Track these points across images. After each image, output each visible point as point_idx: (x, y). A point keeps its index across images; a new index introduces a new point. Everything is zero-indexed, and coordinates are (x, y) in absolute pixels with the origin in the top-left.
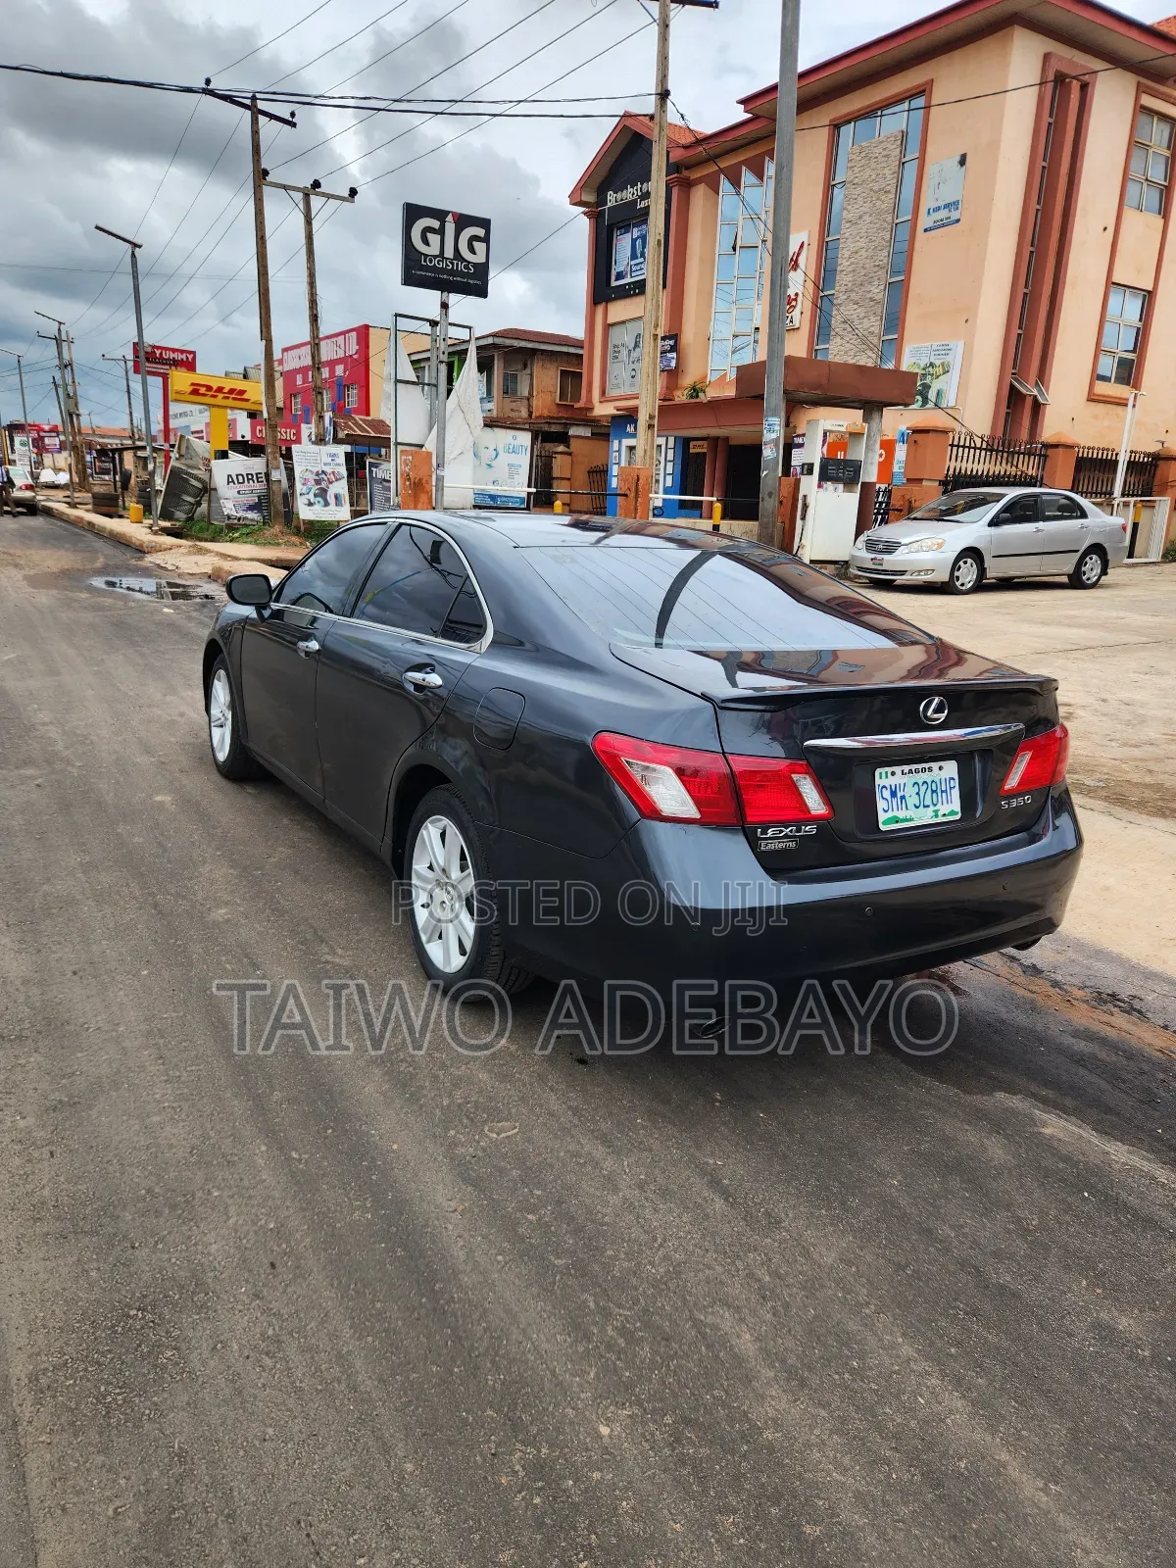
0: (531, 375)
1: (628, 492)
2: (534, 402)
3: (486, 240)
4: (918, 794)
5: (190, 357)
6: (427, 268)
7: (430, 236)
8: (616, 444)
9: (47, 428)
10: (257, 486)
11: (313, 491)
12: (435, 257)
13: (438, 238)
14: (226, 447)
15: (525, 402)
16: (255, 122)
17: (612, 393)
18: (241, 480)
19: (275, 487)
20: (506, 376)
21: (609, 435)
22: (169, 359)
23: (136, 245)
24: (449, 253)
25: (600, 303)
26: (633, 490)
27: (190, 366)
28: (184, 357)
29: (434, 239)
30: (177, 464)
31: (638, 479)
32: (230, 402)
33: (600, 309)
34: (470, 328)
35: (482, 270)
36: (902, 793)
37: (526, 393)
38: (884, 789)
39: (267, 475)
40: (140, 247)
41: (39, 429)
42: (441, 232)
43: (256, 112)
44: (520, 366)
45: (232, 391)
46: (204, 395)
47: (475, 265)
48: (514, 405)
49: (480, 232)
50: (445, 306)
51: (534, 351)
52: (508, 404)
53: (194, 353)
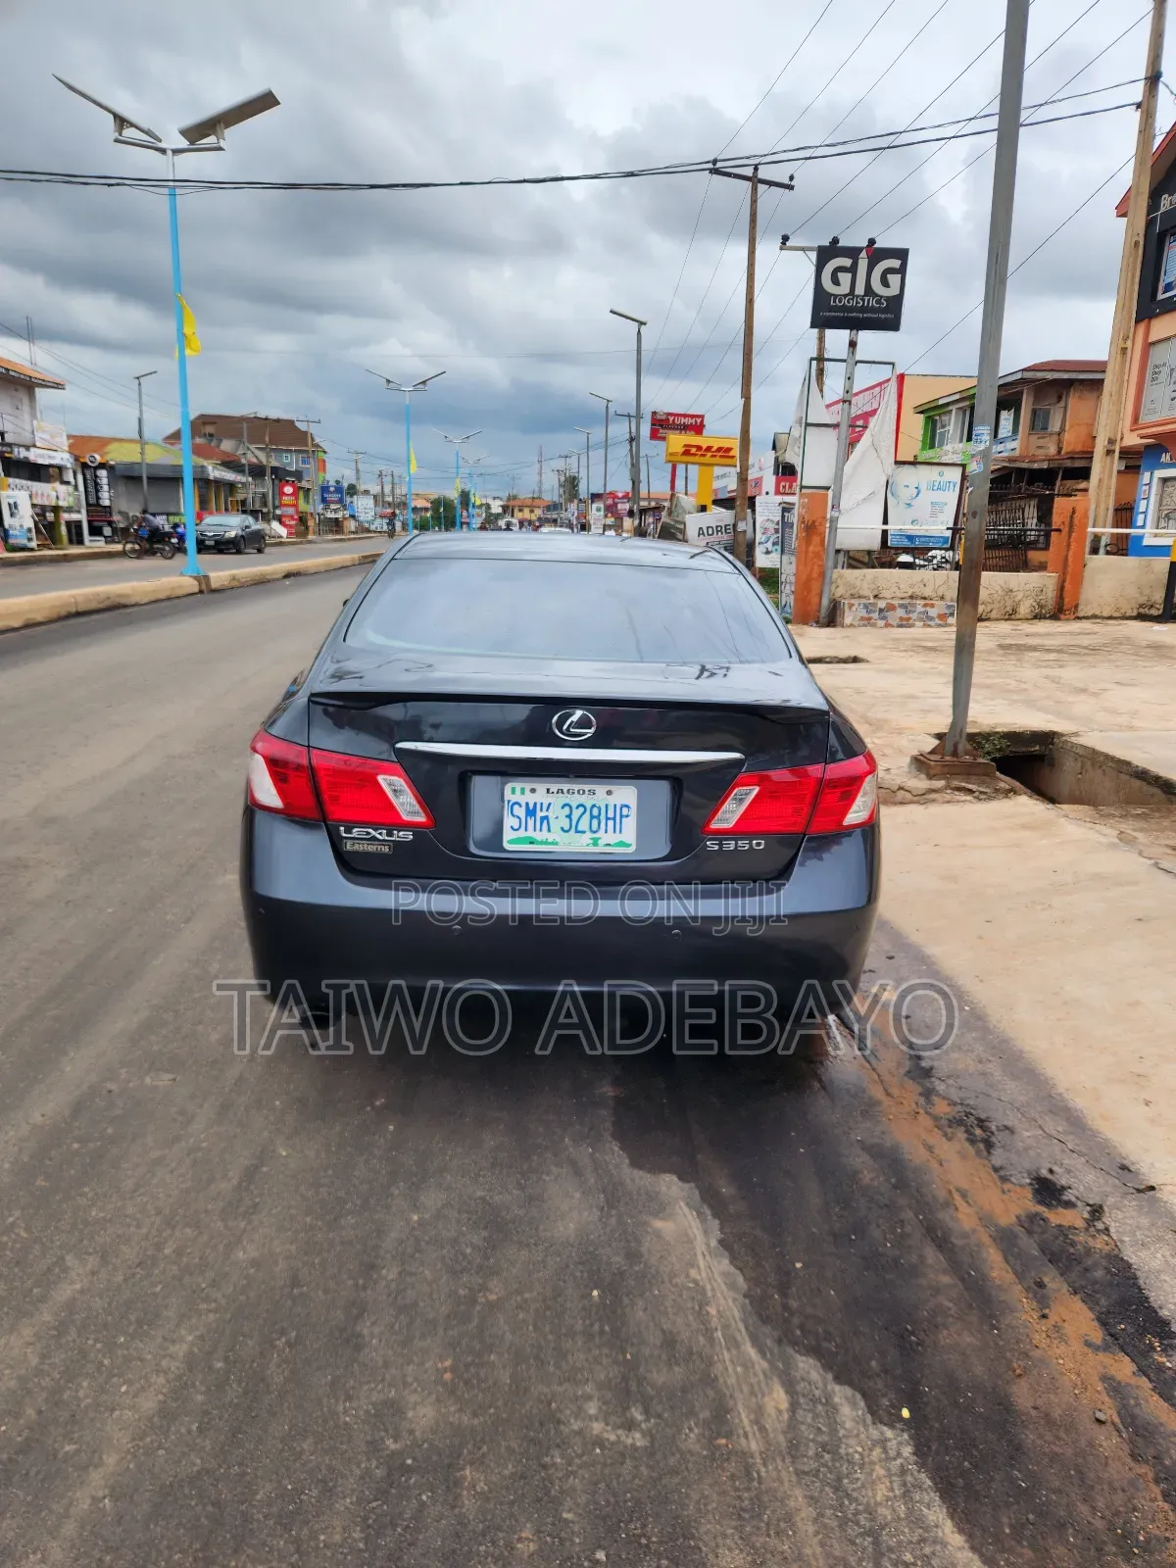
0: (1065, 408)
1: (1062, 527)
2: (1067, 436)
3: (902, 271)
4: (569, 816)
5: (699, 420)
6: (836, 309)
7: (841, 275)
8: (1147, 475)
9: (620, 495)
10: (726, 537)
11: (771, 540)
12: (845, 296)
13: (849, 276)
14: (709, 503)
15: (1055, 437)
16: (754, 190)
17: (1144, 419)
18: (710, 532)
19: (740, 538)
20: (1034, 412)
21: (1139, 467)
22: (680, 425)
23: (642, 323)
24: (860, 290)
25: (1142, 320)
26: (1067, 523)
27: (698, 429)
28: (693, 421)
29: (845, 278)
30: (668, 520)
31: (1074, 512)
32: (717, 460)
33: (1142, 327)
34: (893, 364)
35: (896, 303)
36: (544, 814)
37: (1057, 429)
38: (516, 807)
39: (735, 526)
40: (645, 324)
41: (615, 497)
42: (853, 270)
43: (755, 180)
44: (1055, 400)
45: (719, 449)
46: (694, 455)
47: (888, 299)
48: (1041, 442)
49: (896, 263)
50: (853, 344)
51: (1070, 383)
52: (1035, 440)
53: (702, 417)
